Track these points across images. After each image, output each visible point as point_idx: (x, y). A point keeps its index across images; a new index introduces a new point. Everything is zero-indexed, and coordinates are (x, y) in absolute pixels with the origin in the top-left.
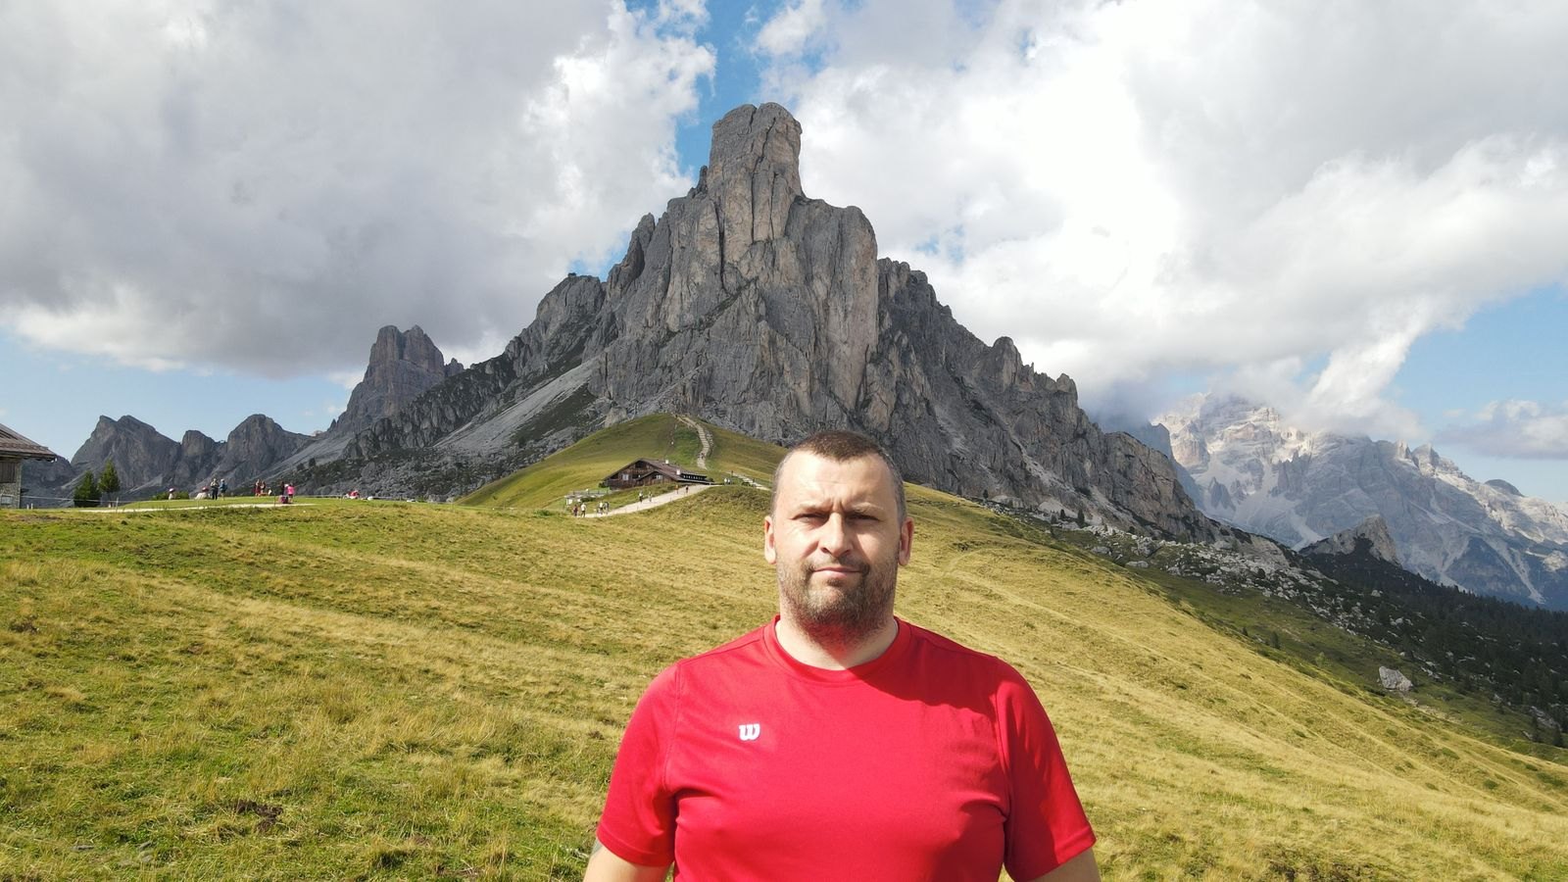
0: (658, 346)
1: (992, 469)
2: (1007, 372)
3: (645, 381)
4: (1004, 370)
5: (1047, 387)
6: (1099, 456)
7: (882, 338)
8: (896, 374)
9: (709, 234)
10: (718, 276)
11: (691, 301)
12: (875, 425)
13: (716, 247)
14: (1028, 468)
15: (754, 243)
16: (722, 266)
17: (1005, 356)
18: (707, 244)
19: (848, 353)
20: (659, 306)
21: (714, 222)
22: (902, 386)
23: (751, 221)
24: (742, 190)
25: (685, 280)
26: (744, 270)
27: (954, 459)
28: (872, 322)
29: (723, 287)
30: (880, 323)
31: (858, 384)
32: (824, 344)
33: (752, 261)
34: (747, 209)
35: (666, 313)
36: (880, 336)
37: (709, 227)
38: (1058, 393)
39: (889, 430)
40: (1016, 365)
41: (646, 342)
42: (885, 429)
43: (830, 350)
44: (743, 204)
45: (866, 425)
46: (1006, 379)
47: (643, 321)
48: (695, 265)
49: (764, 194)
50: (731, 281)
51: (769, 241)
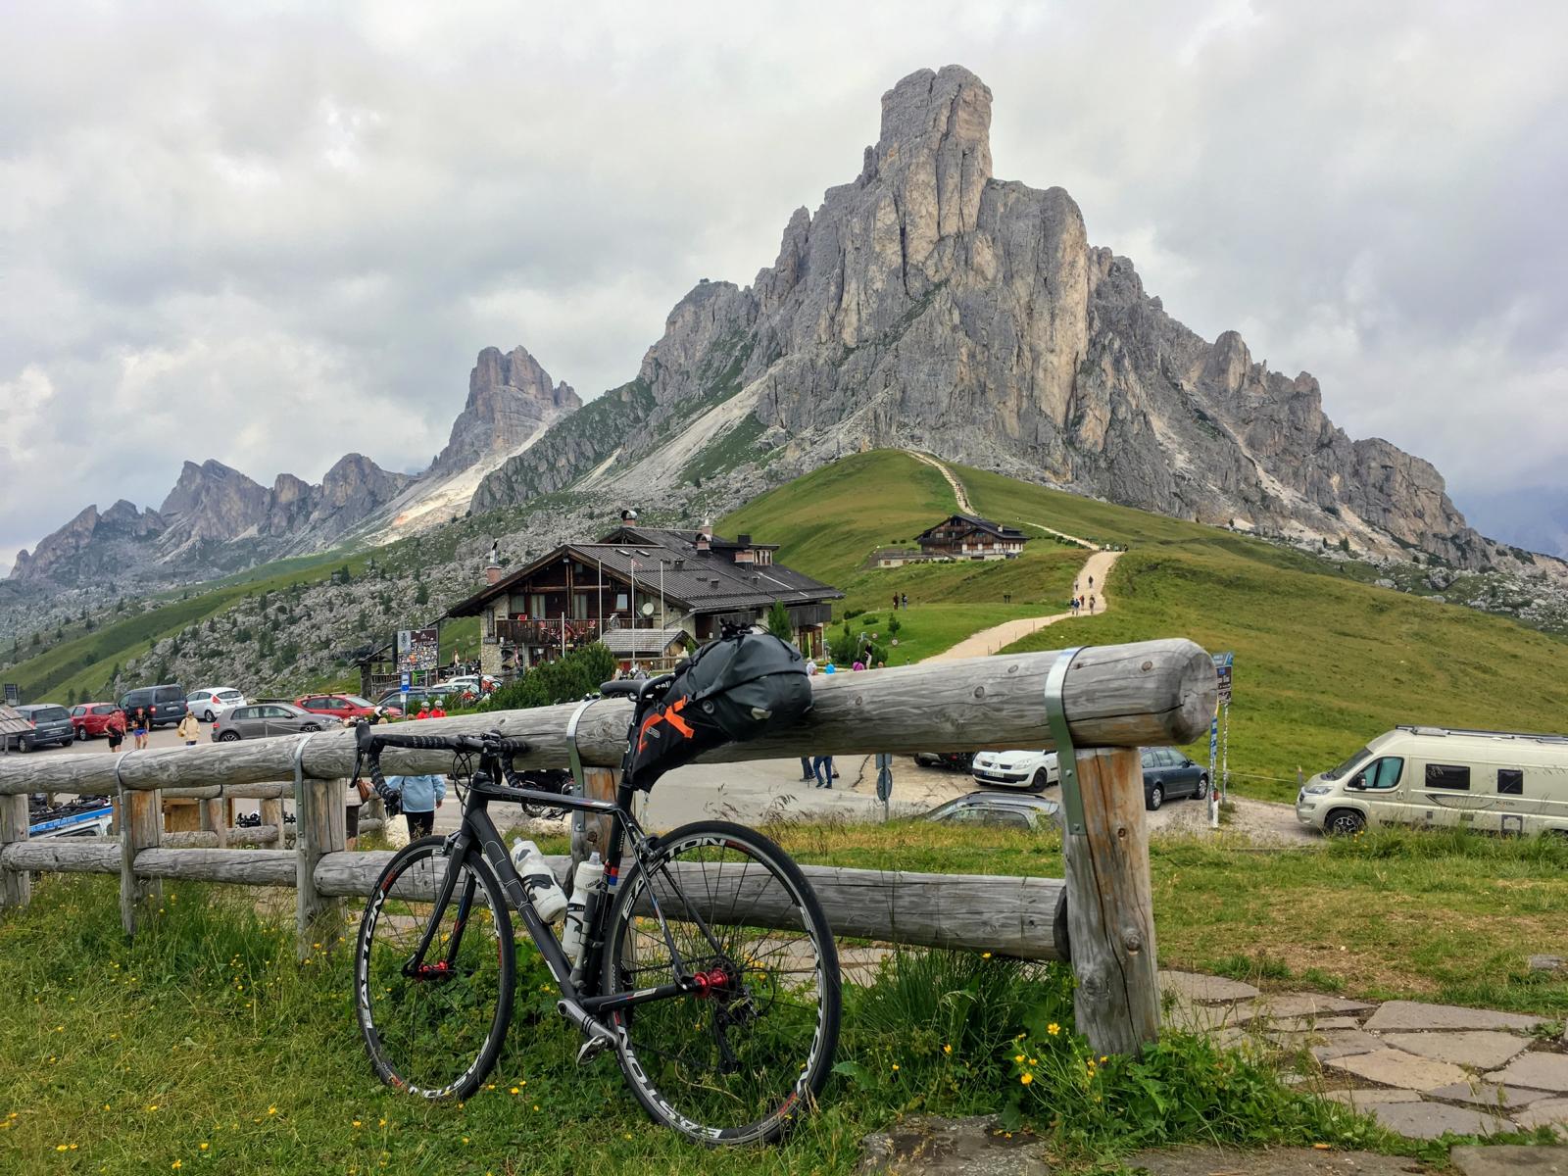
0: (836, 364)
1: (1225, 491)
2: (1234, 373)
3: (823, 406)
4: (1231, 369)
5: (1284, 387)
6: (1348, 469)
7: (1092, 343)
8: (1109, 384)
9: (888, 230)
10: (901, 281)
11: (870, 311)
12: (1087, 446)
13: (897, 247)
14: (1263, 486)
15: (942, 239)
16: (904, 270)
17: (1231, 354)
18: (886, 242)
19: (1056, 363)
20: (832, 318)
21: (893, 216)
22: (1116, 399)
23: (936, 213)
24: (925, 176)
25: (862, 287)
26: (930, 272)
27: (1178, 480)
28: (1082, 325)
29: (907, 293)
30: (1090, 326)
31: (1067, 397)
32: (1027, 354)
33: (941, 260)
34: (932, 199)
35: (842, 327)
36: (1090, 340)
37: (889, 223)
38: (1297, 396)
39: (1105, 450)
40: (1245, 365)
41: (821, 362)
42: (1100, 449)
43: (1035, 360)
44: (926, 194)
45: (1078, 446)
46: (1233, 383)
47: (816, 337)
48: (873, 268)
49: (952, 181)
50: (916, 285)
51: (959, 236)
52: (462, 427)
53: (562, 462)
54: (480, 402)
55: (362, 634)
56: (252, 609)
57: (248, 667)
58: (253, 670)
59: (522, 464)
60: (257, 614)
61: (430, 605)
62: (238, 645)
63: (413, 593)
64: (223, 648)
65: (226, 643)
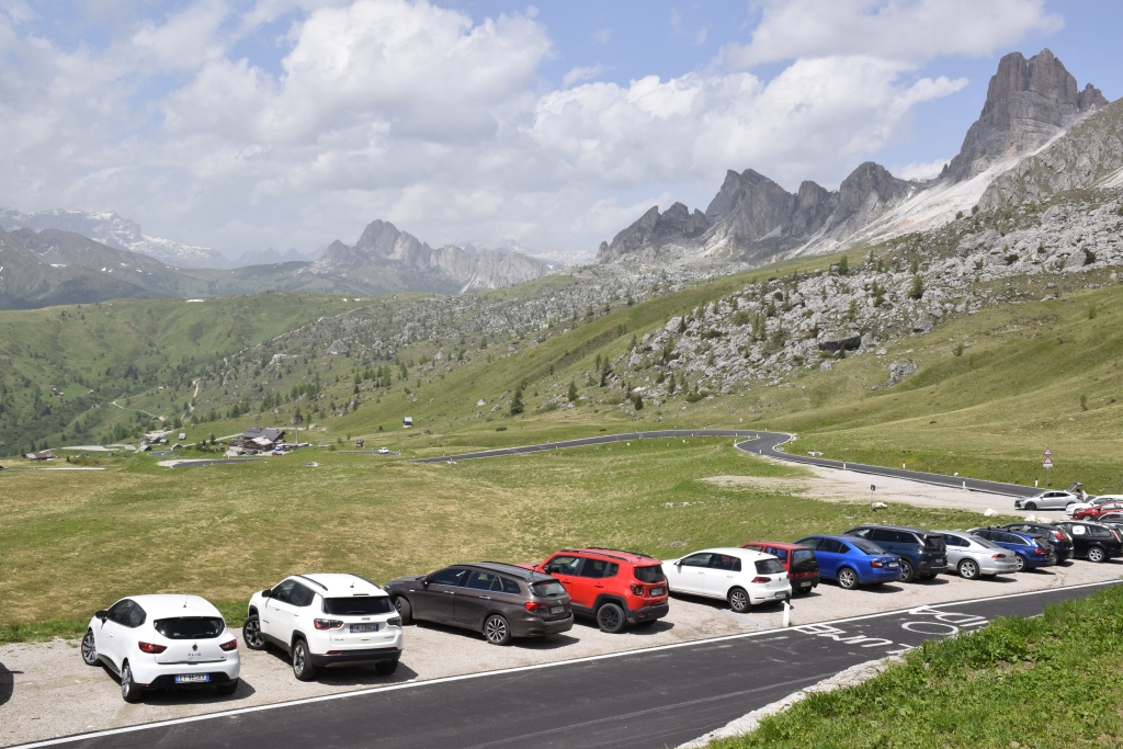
52: (976, 135)
53: (1084, 161)
54: (996, 109)
55: (851, 325)
56: (754, 294)
57: (741, 349)
58: (744, 352)
59: (1037, 164)
60: (757, 300)
61: (924, 299)
62: (735, 327)
63: (908, 285)
64: (722, 330)
65: (725, 325)
